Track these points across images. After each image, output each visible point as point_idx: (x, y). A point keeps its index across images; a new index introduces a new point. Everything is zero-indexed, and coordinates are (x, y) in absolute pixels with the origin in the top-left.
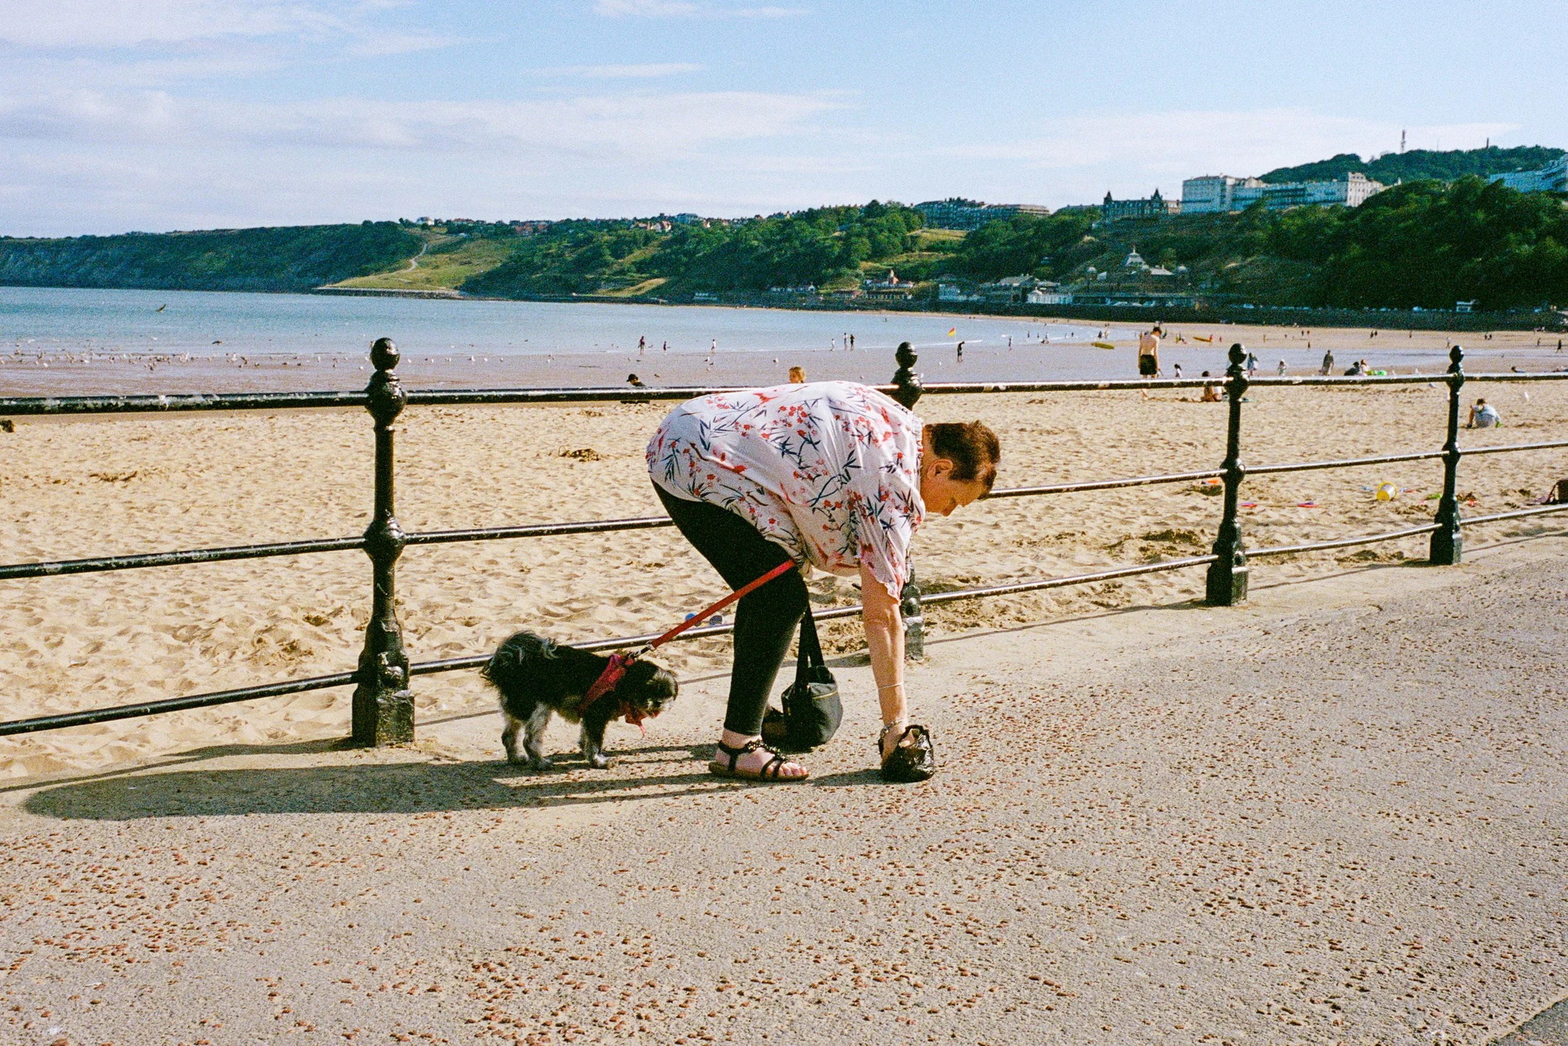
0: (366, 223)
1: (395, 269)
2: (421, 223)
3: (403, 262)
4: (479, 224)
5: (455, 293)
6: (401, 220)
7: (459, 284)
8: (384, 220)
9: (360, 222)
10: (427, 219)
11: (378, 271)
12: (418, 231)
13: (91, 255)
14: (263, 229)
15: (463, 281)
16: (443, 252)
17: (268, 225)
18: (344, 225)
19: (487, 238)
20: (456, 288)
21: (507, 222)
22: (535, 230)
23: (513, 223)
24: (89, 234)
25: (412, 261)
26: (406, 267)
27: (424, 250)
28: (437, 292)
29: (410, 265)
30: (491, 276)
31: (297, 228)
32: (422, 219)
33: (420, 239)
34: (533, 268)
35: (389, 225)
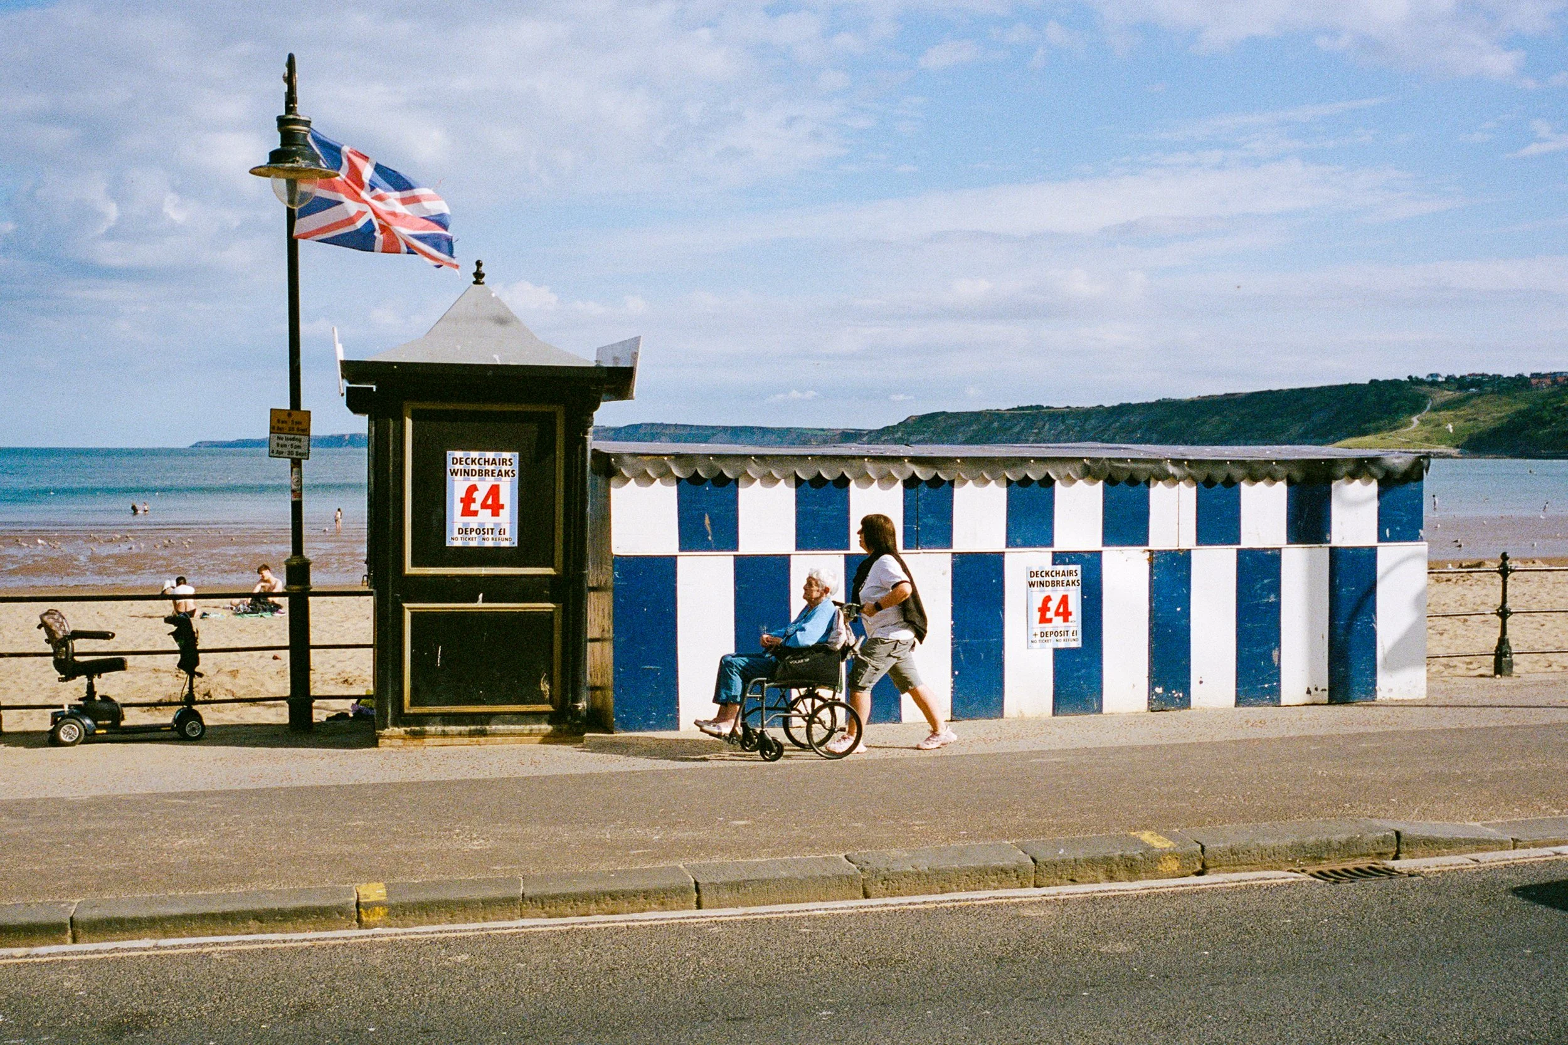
0: (1372, 382)
1: (1395, 428)
2: (1430, 379)
3: (1405, 420)
4: (1497, 378)
5: (1454, 452)
6: (1410, 377)
7: (1461, 442)
8: (1390, 378)
9: (1367, 382)
10: (1437, 375)
11: (1378, 430)
12: (1425, 389)
13: (1116, 421)
14: (1270, 392)
15: (1466, 439)
16: (1448, 409)
17: (1275, 387)
18: (1350, 385)
19: (1499, 393)
20: (1457, 447)
21: (1528, 375)
22: (1555, 382)
23: (1535, 376)
24: (1125, 401)
25: (1414, 419)
26: (1406, 425)
27: (1429, 407)
28: (1435, 450)
29: (1411, 423)
30: (1495, 433)
31: (1302, 389)
32: (1432, 375)
33: (1425, 397)
34: (1541, 423)
35: (1395, 383)
